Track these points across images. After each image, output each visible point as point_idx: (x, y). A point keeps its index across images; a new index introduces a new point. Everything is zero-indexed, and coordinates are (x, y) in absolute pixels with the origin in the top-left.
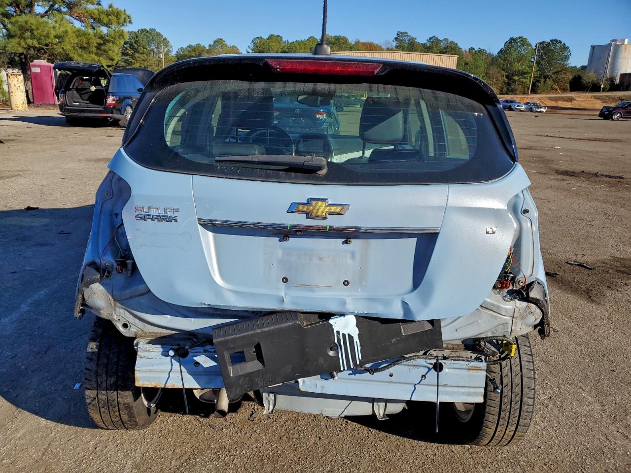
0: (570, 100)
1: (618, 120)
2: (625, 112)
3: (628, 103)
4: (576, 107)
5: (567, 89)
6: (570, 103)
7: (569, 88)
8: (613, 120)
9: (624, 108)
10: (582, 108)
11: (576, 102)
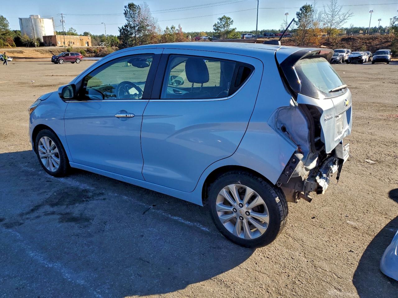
0: (21, 52)
1: (63, 63)
2: (65, 59)
3: (65, 53)
4: (27, 57)
5: (14, 45)
6: (22, 54)
7: (15, 45)
8: (60, 63)
9: (64, 57)
10: (31, 57)
11: (25, 53)
